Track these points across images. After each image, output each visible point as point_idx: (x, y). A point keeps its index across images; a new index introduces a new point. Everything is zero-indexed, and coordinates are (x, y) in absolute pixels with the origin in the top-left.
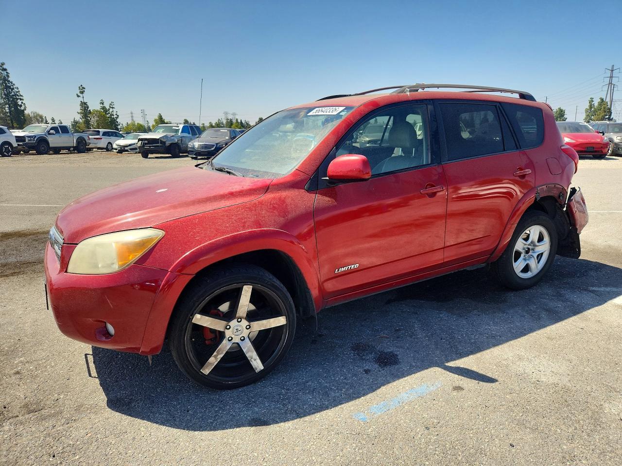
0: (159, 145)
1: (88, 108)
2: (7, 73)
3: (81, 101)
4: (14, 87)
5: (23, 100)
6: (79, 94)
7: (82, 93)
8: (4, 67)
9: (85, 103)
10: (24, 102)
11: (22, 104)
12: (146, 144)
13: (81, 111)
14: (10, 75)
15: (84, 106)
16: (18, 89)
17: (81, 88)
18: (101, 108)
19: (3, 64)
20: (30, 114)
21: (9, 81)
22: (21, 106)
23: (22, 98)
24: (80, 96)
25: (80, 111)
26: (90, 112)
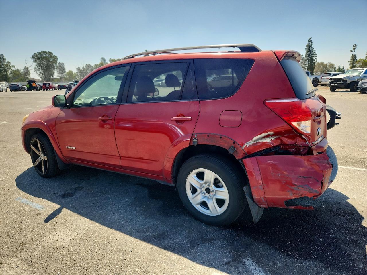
0: (341, 83)
1: (356, 58)
2: (312, 43)
3: (352, 54)
4: (314, 50)
5: (316, 57)
6: (352, 50)
7: (354, 49)
8: (311, 39)
9: (355, 55)
10: (316, 58)
11: (315, 59)
12: (333, 82)
13: (351, 60)
14: (313, 44)
15: (354, 57)
16: (315, 50)
17: (355, 46)
18: (366, 58)
19: (311, 38)
20: (327, 64)
21: (311, 47)
22: (314, 60)
23: (316, 56)
24: (352, 51)
25: (349, 61)
26: (356, 61)
